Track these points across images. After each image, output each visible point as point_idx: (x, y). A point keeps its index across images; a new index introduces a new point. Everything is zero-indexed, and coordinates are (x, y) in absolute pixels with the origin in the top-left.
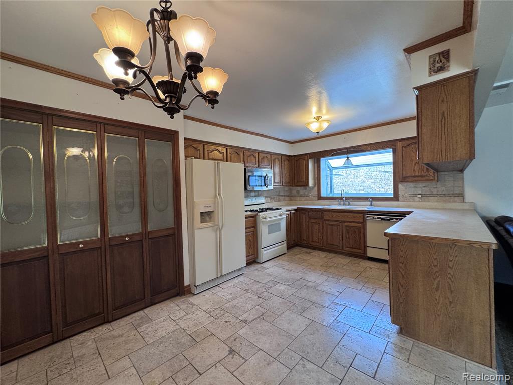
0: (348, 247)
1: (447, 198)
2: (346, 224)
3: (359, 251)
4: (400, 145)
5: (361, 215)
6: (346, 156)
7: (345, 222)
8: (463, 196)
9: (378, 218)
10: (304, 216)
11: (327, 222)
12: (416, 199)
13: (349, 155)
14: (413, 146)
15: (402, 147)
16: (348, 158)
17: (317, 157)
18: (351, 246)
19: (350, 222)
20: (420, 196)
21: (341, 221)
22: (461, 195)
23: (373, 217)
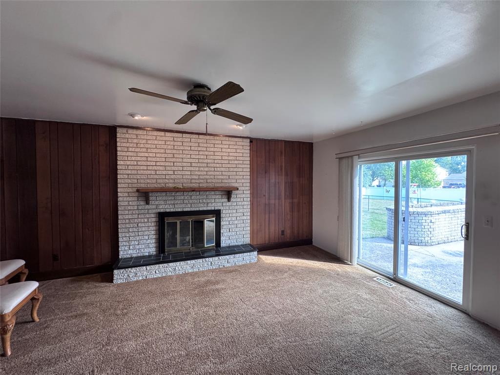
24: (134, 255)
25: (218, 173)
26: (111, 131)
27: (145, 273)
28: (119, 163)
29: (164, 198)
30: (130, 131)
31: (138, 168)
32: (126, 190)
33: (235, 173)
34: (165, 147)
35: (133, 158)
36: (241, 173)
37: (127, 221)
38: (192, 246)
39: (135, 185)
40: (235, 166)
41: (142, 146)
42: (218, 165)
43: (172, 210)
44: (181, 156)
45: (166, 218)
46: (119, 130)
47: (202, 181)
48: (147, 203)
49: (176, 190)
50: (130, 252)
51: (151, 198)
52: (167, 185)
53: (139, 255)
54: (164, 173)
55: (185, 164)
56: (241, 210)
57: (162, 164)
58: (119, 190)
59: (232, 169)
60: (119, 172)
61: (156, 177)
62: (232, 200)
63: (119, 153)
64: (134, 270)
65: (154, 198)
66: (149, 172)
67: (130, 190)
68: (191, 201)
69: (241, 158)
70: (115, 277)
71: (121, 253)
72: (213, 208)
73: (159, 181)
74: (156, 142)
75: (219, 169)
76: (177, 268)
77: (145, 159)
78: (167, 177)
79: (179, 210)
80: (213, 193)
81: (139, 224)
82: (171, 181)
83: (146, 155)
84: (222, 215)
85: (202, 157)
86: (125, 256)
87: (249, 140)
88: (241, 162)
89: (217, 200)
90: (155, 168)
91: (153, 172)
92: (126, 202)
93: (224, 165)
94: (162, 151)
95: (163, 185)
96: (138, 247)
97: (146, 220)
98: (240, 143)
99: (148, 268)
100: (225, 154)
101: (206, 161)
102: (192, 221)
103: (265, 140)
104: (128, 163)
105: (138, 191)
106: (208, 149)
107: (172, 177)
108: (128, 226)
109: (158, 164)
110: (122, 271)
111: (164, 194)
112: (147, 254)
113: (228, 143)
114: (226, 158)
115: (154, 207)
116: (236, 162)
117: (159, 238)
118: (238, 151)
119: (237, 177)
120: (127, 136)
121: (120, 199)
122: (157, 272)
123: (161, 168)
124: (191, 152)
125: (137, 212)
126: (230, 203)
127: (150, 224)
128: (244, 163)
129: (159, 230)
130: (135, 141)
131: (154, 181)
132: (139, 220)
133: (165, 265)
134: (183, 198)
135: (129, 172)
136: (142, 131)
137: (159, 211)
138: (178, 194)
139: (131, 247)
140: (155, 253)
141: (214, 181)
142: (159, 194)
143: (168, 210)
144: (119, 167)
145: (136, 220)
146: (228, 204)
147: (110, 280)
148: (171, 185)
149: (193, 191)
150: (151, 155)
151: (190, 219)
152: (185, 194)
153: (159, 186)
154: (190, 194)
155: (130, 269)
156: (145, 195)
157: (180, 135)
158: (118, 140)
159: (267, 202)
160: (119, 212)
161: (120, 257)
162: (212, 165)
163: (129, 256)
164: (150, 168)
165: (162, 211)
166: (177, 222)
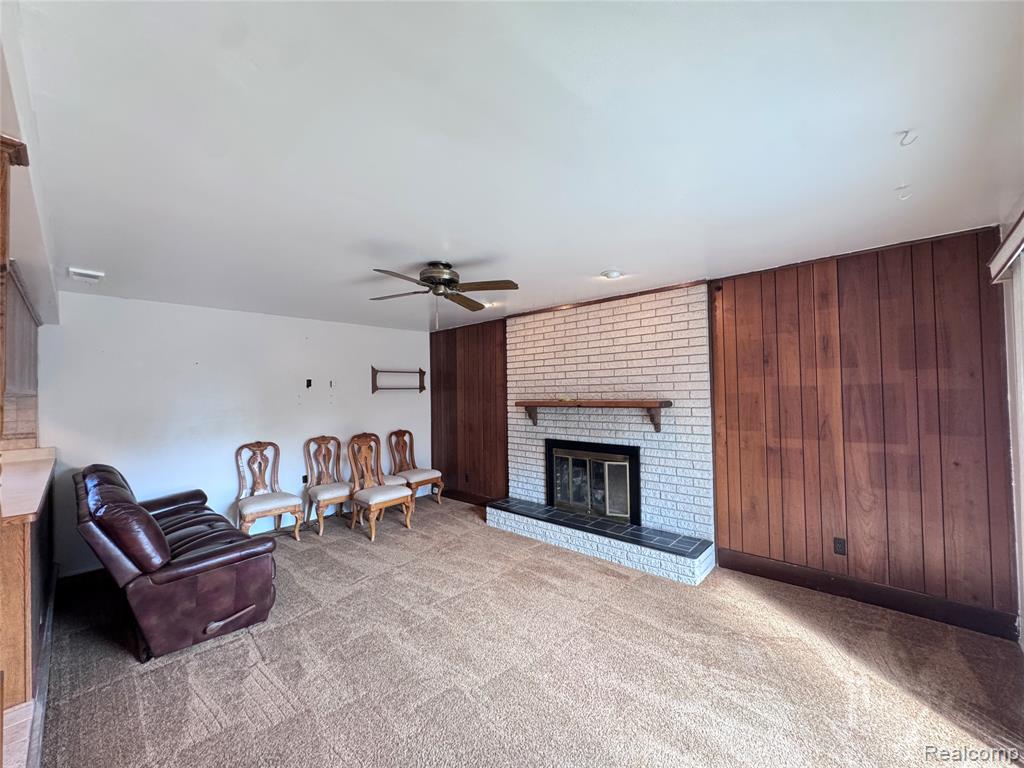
8: (35, 438)
22: (31, 435)
24: (523, 498)
25: (634, 372)
26: (502, 325)
28: (508, 366)
29: (554, 417)
31: (526, 371)
33: (669, 370)
34: (554, 335)
35: (521, 358)
36: (684, 369)
37: (516, 447)
38: (592, 507)
39: (523, 397)
40: (668, 353)
41: (529, 338)
42: (633, 356)
43: (564, 438)
44: (574, 346)
45: (554, 449)
46: (509, 322)
47: (606, 388)
48: (535, 424)
50: (519, 491)
51: (538, 416)
53: (527, 499)
54: (553, 376)
55: (579, 360)
56: (687, 455)
57: (551, 362)
58: (508, 403)
59: (663, 362)
60: (508, 378)
61: (545, 383)
62: (663, 428)
63: (508, 353)
65: (542, 416)
66: (537, 377)
68: (589, 425)
69: (684, 334)
71: (511, 490)
72: (626, 443)
73: (547, 390)
74: (543, 330)
75: (635, 363)
77: (533, 357)
78: (557, 383)
79: (573, 439)
80: (625, 411)
81: (527, 454)
82: (562, 389)
83: (534, 351)
84: (642, 460)
85: (606, 343)
86: (514, 496)
87: (704, 288)
88: (684, 343)
89: (633, 427)
90: (543, 369)
91: (541, 377)
92: (516, 418)
93: (645, 355)
94: (551, 342)
95: (553, 396)
96: (526, 488)
97: (534, 449)
98: (683, 300)
100: (647, 330)
101: (611, 350)
102: (589, 461)
103: (760, 273)
104: (516, 365)
105: (518, 404)
106: (616, 327)
107: (564, 382)
108: (516, 453)
109: (546, 363)
111: (554, 410)
112: (536, 501)
113: (654, 305)
114: (651, 338)
115: (542, 430)
116: (672, 344)
117: (547, 480)
118: (676, 318)
119: (675, 378)
120: (516, 328)
121: (509, 415)
123: (549, 369)
124: (589, 338)
125: (523, 435)
126: (659, 436)
127: (538, 455)
128: (691, 344)
129: (546, 467)
130: (523, 333)
131: (542, 390)
132: (527, 447)
134: (577, 418)
135: (518, 378)
136: (529, 317)
137: (547, 436)
139: (520, 485)
141: (625, 387)
142: (547, 410)
143: (558, 438)
144: (508, 372)
145: (524, 447)
146: (656, 436)
149: (579, 406)
150: (539, 350)
151: (587, 457)
152: (581, 411)
153: (548, 397)
154: (588, 411)
156: (531, 409)
158: (508, 335)
159: (773, 442)
160: (509, 433)
161: (510, 495)
162: (623, 357)
163: (517, 496)
164: (538, 370)
165: (551, 437)
166: (568, 459)
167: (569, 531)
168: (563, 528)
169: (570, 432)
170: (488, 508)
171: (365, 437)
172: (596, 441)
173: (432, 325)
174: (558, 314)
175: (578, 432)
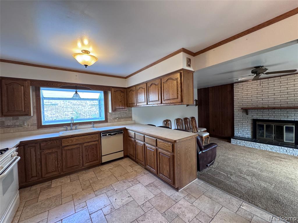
0: (87, 163)
1: (127, 119)
2: (85, 145)
3: (97, 161)
4: (113, 89)
5: (97, 135)
6: (75, 90)
7: (84, 143)
8: (132, 118)
9: (109, 135)
10: (33, 150)
11: (66, 148)
12: (116, 120)
13: (78, 90)
14: (118, 92)
15: (114, 92)
16: (76, 92)
17: (38, 85)
18: (90, 161)
19: (88, 142)
20: (117, 119)
21: (80, 144)
22: (131, 117)
23: (106, 135)
24: (241, 136)
26: (232, 85)
27: (244, 144)
28: (234, 97)
29: (256, 112)
30: (239, 84)
31: (243, 99)
32: (237, 108)
34: (257, 87)
35: (241, 95)
37: (238, 121)
38: (275, 139)
39: (241, 107)
41: (245, 89)
43: (261, 118)
44: (267, 91)
45: (257, 122)
46: (235, 84)
47: (283, 103)
48: (247, 115)
49: (264, 108)
50: (239, 134)
51: (249, 112)
52: (258, 106)
53: (243, 136)
54: (256, 100)
55: (270, 95)
57: (255, 96)
58: (234, 108)
60: (234, 101)
61: (252, 102)
63: (234, 94)
64: (239, 141)
65: (251, 112)
66: (248, 100)
67: (239, 108)
68: (274, 115)
70: (232, 141)
71: (235, 134)
72: (293, 120)
73: (253, 104)
74: (252, 86)
76: (261, 146)
77: (246, 95)
78: (258, 102)
79: (266, 119)
80: (293, 110)
81: (243, 123)
82: (260, 104)
83: (247, 93)
85: (283, 89)
86: (237, 136)
90: (251, 98)
91: (250, 100)
92: (238, 114)
94: (255, 90)
95: (256, 106)
96: (242, 133)
97: (246, 122)
99: (246, 142)
101: (286, 91)
102: (274, 125)
104: (238, 97)
105: (242, 109)
106: (289, 84)
107: (261, 102)
108: (238, 123)
109: (253, 96)
110: (234, 140)
111: (256, 110)
112: (247, 137)
115: (251, 116)
117: (253, 131)
120: (238, 86)
121: (235, 112)
122: (250, 145)
123: (255, 98)
124: (275, 88)
125: (242, 118)
127: (248, 124)
129: (253, 127)
130: (242, 87)
131: (251, 104)
132: (243, 121)
133: (255, 143)
134: (268, 112)
135: (239, 101)
136: (245, 82)
137: (253, 118)
138: (265, 110)
139: (239, 133)
140: (251, 138)
141: (294, 103)
142: (253, 110)
143: (258, 118)
144: (234, 99)
145: (242, 121)
147: (230, 142)
148: (261, 106)
150: (249, 92)
152: (270, 110)
153: (253, 106)
154: (273, 110)
155: (237, 140)
156: (246, 111)
157: (267, 79)
158: (234, 88)
160: (235, 117)
161: (235, 135)
162: (292, 93)
163: (238, 136)
164: (249, 98)
165: (255, 118)
166: (264, 125)
167: (272, 146)
168: (269, 145)
169: (264, 117)
170: (232, 139)
171: (186, 119)
172: (278, 119)
173: (198, 87)
174: (249, 83)
175: (268, 117)
